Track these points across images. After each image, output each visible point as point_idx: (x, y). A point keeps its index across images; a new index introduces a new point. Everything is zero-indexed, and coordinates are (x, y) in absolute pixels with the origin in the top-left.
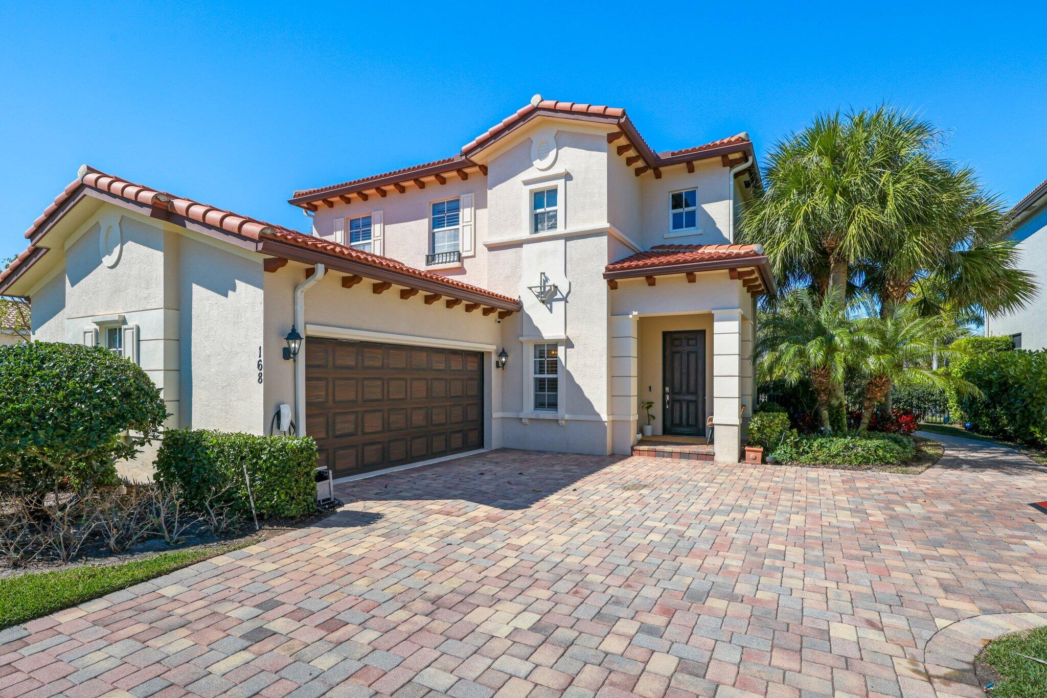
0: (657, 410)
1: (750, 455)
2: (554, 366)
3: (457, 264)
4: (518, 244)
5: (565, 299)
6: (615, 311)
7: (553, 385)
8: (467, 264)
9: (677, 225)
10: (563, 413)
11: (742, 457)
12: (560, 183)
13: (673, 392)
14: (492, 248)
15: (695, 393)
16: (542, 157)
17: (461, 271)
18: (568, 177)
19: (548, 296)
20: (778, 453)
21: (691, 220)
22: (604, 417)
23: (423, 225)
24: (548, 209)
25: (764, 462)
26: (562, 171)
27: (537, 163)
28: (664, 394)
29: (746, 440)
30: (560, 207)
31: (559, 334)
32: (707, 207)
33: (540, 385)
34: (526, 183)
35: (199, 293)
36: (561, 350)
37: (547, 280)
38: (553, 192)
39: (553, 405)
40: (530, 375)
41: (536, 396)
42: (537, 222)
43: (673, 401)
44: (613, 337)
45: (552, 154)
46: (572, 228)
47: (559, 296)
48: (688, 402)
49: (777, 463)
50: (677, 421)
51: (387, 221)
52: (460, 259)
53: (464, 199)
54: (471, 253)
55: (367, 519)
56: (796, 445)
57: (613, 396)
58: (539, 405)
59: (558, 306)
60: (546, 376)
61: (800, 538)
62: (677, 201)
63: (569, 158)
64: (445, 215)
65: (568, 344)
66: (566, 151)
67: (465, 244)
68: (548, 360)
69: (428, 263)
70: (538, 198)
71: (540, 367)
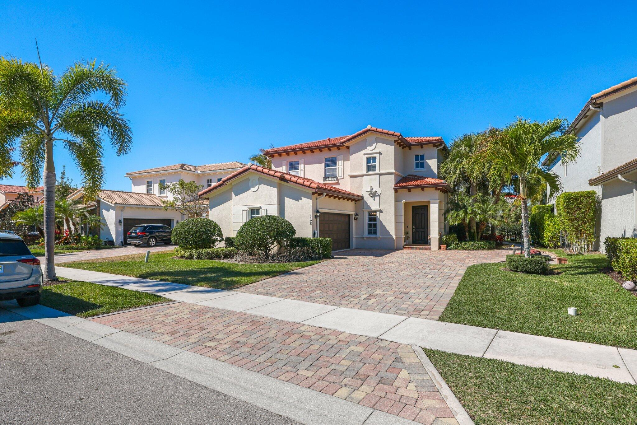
0: (410, 235)
1: (442, 247)
2: (375, 219)
3: (336, 181)
4: (362, 176)
5: (379, 196)
6: (397, 200)
7: (375, 226)
8: (340, 181)
9: (417, 166)
10: (379, 235)
11: (440, 248)
12: (377, 155)
13: (416, 228)
14: (351, 177)
15: (424, 228)
16: (371, 146)
17: (338, 184)
18: (380, 153)
19: (373, 195)
21: (422, 165)
22: (394, 236)
23: (322, 165)
24: (373, 164)
25: (446, 249)
26: (378, 151)
27: (369, 148)
28: (413, 229)
29: (441, 242)
30: (377, 164)
31: (378, 208)
33: (370, 226)
34: (365, 154)
36: (378, 214)
37: (373, 189)
38: (374, 158)
39: (375, 233)
40: (366, 222)
41: (368, 230)
42: (369, 168)
43: (416, 231)
44: (396, 209)
45: (374, 145)
46: (381, 172)
47: (377, 195)
48: (422, 232)
49: (450, 249)
50: (418, 239)
51: (306, 163)
52: (337, 179)
53: (338, 157)
54: (342, 178)
56: (457, 244)
57: (396, 229)
58: (370, 233)
59: (377, 198)
60: (372, 222)
62: (417, 158)
63: (381, 147)
64: (331, 162)
65: (381, 211)
66: (379, 145)
67: (339, 174)
68: (373, 217)
69: (324, 180)
70: (369, 160)
71: (370, 220)
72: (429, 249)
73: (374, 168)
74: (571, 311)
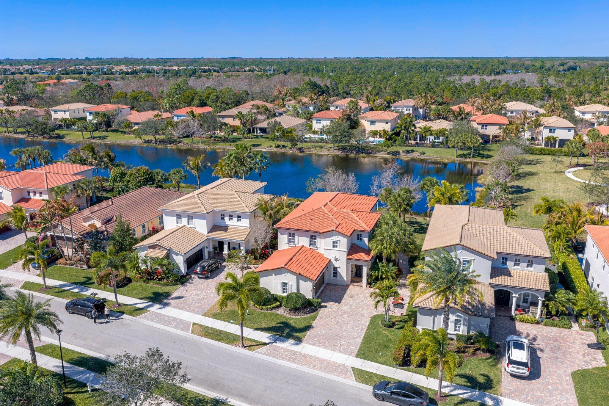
0: (354, 272)
1: (368, 286)
2: (337, 270)
3: (316, 248)
4: (330, 249)
6: (347, 263)
7: (336, 273)
9: (358, 239)
10: (338, 278)
11: (366, 286)
13: (357, 269)
14: (325, 249)
15: (361, 270)
17: (317, 250)
18: (340, 241)
19: (336, 260)
20: (372, 286)
21: (361, 239)
22: (345, 279)
23: (308, 239)
25: (370, 287)
27: (334, 237)
28: (355, 269)
29: (367, 284)
30: (338, 245)
31: (338, 266)
32: (363, 238)
33: (334, 273)
34: (332, 240)
35: (300, 281)
37: (336, 257)
38: (337, 242)
39: (336, 276)
40: (332, 272)
42: (334, 246)
44: (347, 267)
45: (337, 236)
46: (340, 249)
48: (359, 271)
51: (299, 236)
53: (317, 237)
54: (319, 247)
55: (326, 307)
57: (347, 276)
58: (334, 276)
59: (338, 261)
61: (367, 306)
62: (358, 235)
63: (340, 238)
64: (313, 237)
65: (339, 268)
66: (339, 236)
67: (318, 244)
68: (335, 269)
69: (310, 246)
70: (334, 242)
71: (334, 270)
72: (362, 286)
73: (337, 246)
74: (380, 354)
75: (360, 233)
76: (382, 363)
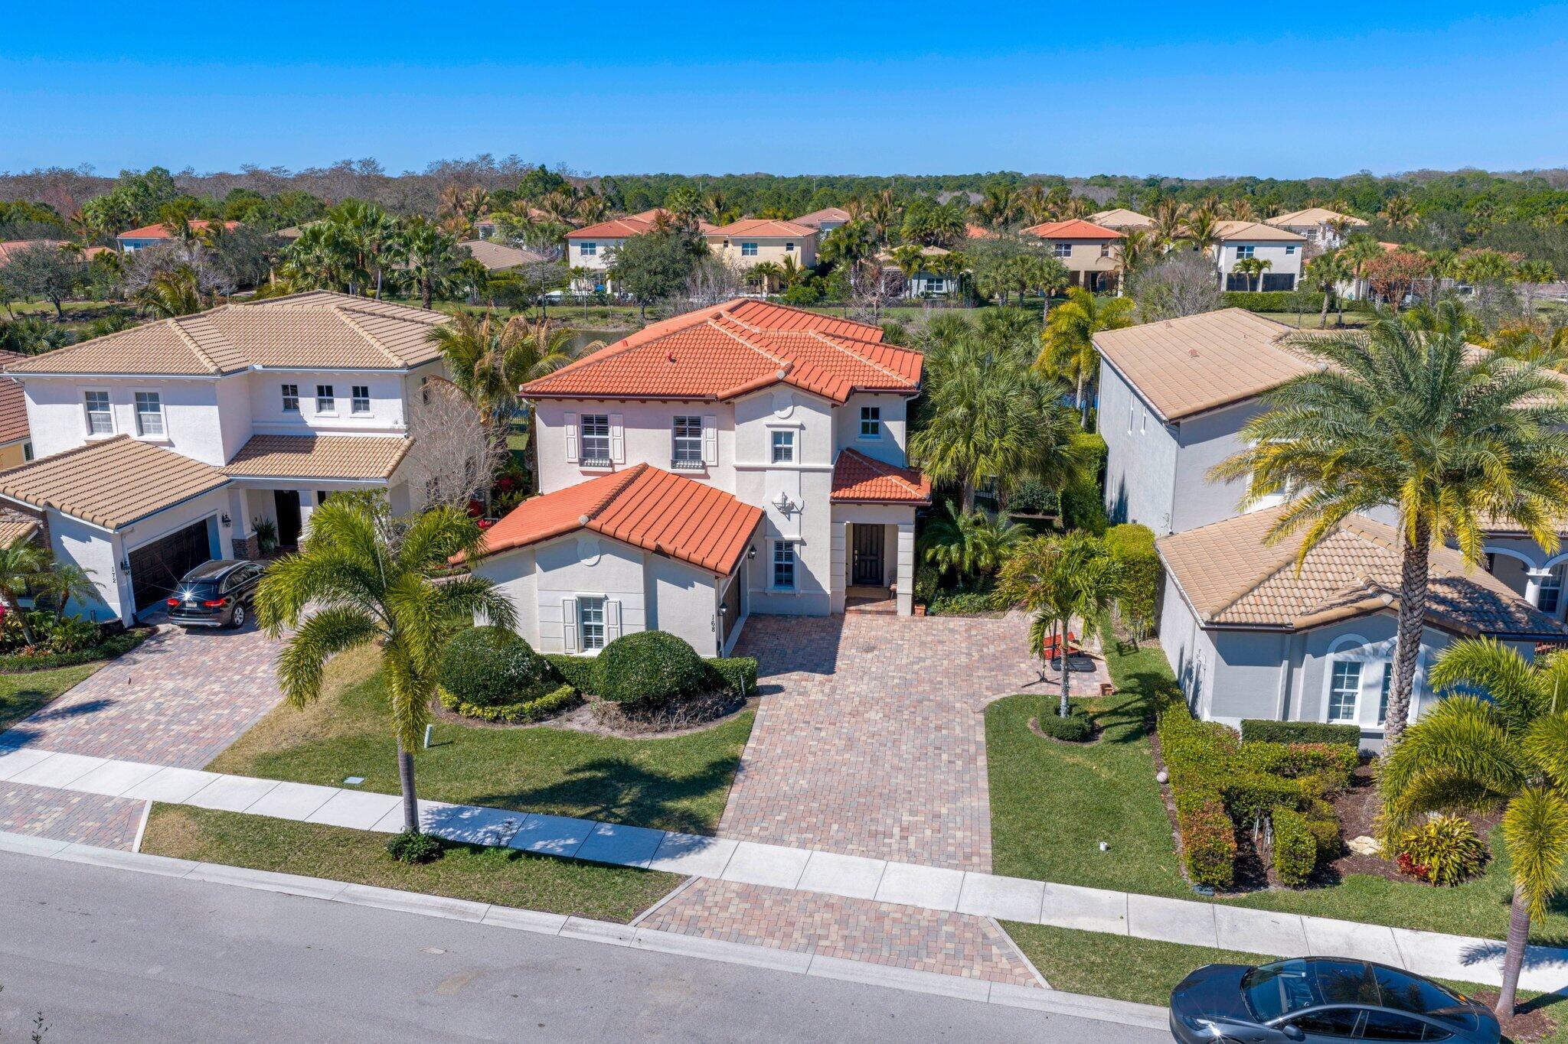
1: (918, 611)
2: (790, 556)
3: (702, 471)
4: (764, 469)
5: (799, 512)
6: (835, 520)
7: (789, 568)
8: (710, 471)
9: (865, 428)
10: (798, 588)
11: (913, 612)
12: (796, 431)
13: (860, 554)
14: (739, 469)
15: (877, 555)
16: (782, 409)
17: (706, 476)
18: (802, 427)
19: (787, 509)
20: (934, 607)
22: (829, 592)
23: (668, 434)
24: (786, 446)
25: (926, 615)
26: (798, 423)
27: (777, 413)
28: (854, 555)
29: (916, 601)
30: (794, 446)
31: (796, 536)
32: (887, 424)
33: (779, 568)
34: (769, 426)
35: (662, 586)
36: (796, 548)
37: (786, 499)
38: (789, 436)
39: (790, 582)
40: (772, 563)
41: (776, 576)
42: (777, 454)
43: (859, 559)
44: (833, 537)
45: (790, 409)
46: (805, 465)
47: (795, 510)
48: (871, 561)
49: (933, 614)
50: (863, 574)
51: (627, 424)
52: (704, 466)
53: (705, 420)
54: (715, 463)
55: (778, 689)
56: (943, 602)
57: (833, 575)
58: (779, 581)
59: (795, 517)
60: (784, 563)
62: (865, 412)
63: (802, 414)
64: (687, 428)
65: (802, 543)
66: (800, 409)
67: (708, 454)
68: (785, 549)
69: (673, 467)
70: (777, 437)
71: (778, 556)
72: (894, 613)
73: (788, 454)
74: (1102, 847)
75: (871, 402)
76: (1131, 888)
